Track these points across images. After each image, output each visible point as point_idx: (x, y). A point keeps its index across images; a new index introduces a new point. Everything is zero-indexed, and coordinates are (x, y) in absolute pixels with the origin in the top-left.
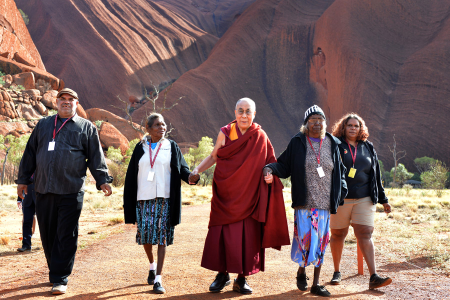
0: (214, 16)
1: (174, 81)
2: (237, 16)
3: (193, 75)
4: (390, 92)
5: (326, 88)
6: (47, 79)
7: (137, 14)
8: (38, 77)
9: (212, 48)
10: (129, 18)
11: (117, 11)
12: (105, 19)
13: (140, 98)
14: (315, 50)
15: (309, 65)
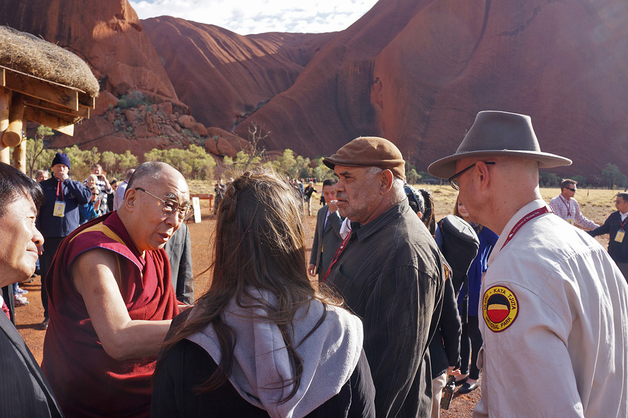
0: (300, 50)
1: (268, 101)
2: (318, 50)
3: (282, 97)
4: (428, 113)
5: (382, 108)
6: (180, 107)
7: (241, 49)
8: (174, 106)
9: (298, 75)
10: (234, 53)
11: (226, 47)
12: (216, 53)
13: (243, 114)
14: (375, 79)
15: (370, 91)
